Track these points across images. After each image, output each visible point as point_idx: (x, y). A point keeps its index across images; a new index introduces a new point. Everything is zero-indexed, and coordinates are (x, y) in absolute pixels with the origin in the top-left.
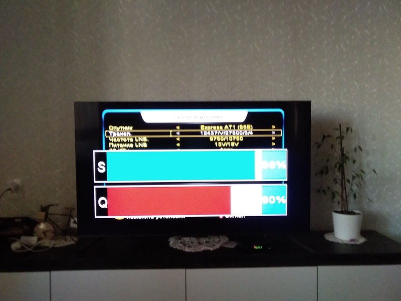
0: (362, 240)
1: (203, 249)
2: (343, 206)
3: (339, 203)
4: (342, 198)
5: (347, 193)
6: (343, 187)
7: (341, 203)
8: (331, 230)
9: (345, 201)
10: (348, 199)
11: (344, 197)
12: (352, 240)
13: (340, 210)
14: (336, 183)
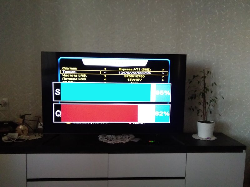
0: (214, 138)
1: (119, 142)
2: (204, 118)
3: (201, 116)
4: (204, 113)
5: (207, 110)
6: (205, 107)
7: (202, 117)
8: (196, 132)
9: (205, 115)
10: (207, 114)
11: (205, 113)
12: (208, 138)
13: (202, 120)
14: (201, 104)
